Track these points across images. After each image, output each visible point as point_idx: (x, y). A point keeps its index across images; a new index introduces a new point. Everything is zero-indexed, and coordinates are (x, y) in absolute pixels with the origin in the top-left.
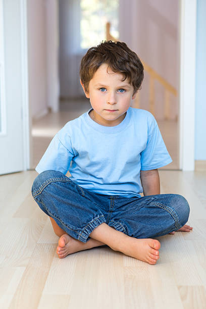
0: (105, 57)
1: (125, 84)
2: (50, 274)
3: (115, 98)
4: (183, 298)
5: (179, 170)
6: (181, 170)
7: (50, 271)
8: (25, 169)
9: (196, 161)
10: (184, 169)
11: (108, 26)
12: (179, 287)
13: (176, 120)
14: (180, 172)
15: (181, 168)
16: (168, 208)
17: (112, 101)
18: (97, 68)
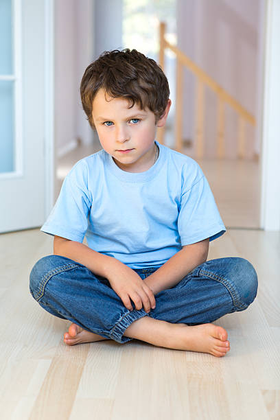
0: (102, 77)
1: (135, 111)
2: (85, 369)
4: (270, 407)
5: (259, 229)
6: (263, 230)
7: (85, 366)
11: (163, 27)
12: (264, 392)
14: (261, 232)
15: (262, 226)
16: (226, 281)
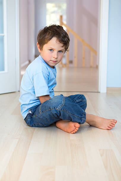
3: (57, 55)
4: (102, 155)
6: (100, 92)
7: (31, 142)
8: (17, 91)
9: (107, 88)
10: (101, 92)
11: (61, 17)
12: (100, 150)
13: (97, 67)
14: (99, 93)
17: (56, 57)
18: (51, 39)
